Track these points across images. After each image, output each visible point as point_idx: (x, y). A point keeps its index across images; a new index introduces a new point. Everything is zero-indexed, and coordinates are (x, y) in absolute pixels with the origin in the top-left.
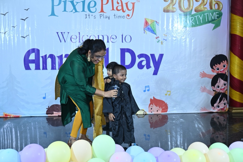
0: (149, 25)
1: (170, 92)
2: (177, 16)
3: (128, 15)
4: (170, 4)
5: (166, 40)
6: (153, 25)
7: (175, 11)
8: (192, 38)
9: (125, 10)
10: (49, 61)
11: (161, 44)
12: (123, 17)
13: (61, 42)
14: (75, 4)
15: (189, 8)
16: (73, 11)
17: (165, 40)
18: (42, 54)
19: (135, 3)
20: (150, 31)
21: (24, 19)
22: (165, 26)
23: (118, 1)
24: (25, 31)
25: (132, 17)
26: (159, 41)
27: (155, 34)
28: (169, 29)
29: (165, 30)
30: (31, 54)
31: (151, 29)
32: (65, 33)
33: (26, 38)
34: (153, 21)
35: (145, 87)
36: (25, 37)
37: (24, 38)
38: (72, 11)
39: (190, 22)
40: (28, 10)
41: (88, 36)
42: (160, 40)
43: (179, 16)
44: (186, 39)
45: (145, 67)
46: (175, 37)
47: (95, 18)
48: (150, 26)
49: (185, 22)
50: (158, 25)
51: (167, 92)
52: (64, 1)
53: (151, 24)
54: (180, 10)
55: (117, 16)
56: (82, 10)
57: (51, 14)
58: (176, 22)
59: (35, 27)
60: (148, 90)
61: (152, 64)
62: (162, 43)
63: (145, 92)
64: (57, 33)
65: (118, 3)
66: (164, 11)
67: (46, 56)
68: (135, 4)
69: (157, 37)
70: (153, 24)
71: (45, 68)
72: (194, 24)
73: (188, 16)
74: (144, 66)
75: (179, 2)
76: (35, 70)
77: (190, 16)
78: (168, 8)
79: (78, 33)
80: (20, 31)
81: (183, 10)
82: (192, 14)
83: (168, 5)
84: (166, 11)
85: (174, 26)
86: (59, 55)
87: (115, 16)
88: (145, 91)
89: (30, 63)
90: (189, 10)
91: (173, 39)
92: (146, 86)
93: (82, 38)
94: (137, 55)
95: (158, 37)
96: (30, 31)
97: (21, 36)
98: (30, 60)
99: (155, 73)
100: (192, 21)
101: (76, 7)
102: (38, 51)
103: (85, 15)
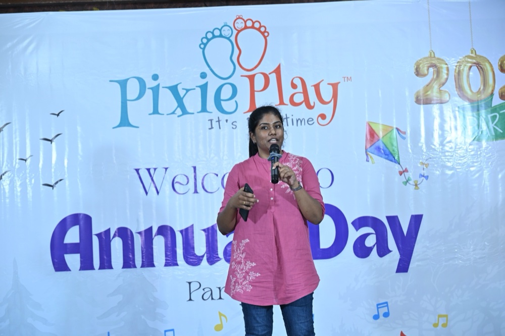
0: (378, 140)
1: (446, 318)
2: (453, 111)
3: (323, 116)
4: (431, 81)
5: (427, 177)
6: (390, 138)
7: (448, 99)
8: (499, 169)
9: (312, 104)
10: (117, 245)
11: (415, 189)
12: (310, 121)
13: (147, 193)
14: (182, 93)
15: (484, 89)
16: (175, 112)
17: (424, 176)
18: (97, 228)
19: (339, 83)
20: (384, 156)
21: (50, 139)
22: (423, 140)
23: (295, 82)
24: (53, 170)
25: (333, 120)
26: (407, 181)
27: (395, 162)
28: (433, 147)
29: (423, 151)
30: (69, 228)
31: (385, 149)
32: (157, 170)
33: (55, 188)
34: (390, 129)
35: (378, 305)
36: (52, 184)
37: (51, 188)
38: (173, 113)
39: (488, 127)
40: (60, 114)
41: (217, 175)
42: (411, 177)
43: (459, 111)
44: (480, 172)
45: (374, 252)
46: (451, 169)
47: (234, 127)
48: (383, 143)
49: (476, 128)
50: (404, 138)
51: (437, 317)
52: (151, 88)
53: (383, 137)
54: (460, 97)
55: (292, 119)
56: (200, 109)
57: (121, 123)
58: (451, 129)
59: (79, 157)
60: (386, 315)
61: (392, 243)
62: (416, 185)
63: (378, 320)
64: (135, 171)
65: (294, 86)
66: (418, 101)
67: (108, 231)
68: (339, 85)
69: (402, 170)
70: (388, 135)
71: (106, 264)
72: (502, 132)
73: (483, 112)
74: (370, 250)
75: (456, 74)
76: (80, 270)
77: (489, 110)
78: (427, 91)
79: (193, 169)
80: (40, 170)
81: (469, 97)
82: (493, 106)
83: (427, 86)
84: (423, 100)
85: (448, 139)
86: (143, 228)
87: (288, 119)
88: (376, 317)
89: (67, 253)
90: (483, 97)
91: (447, 174)
92: (378, 303)
93: (203, 180)
94: (350, 220)
95: (404, 169)
96: (67, 168)
97: (42, 183)
98: (66, 244)
99: (403, 267)
100: (495, 125)
101: (184, 100)
102: (88, 219)
103: (209, 120)
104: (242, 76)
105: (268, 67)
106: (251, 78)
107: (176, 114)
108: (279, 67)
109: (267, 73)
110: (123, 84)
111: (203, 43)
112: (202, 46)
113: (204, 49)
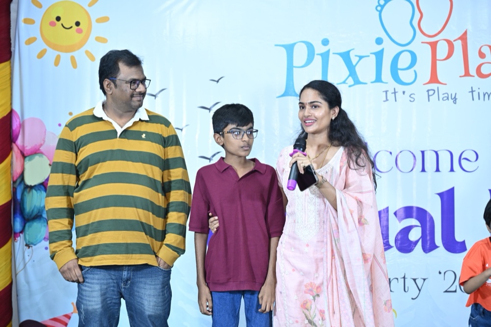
14: (354, 60)
16: (346, 82)
21: (209, 107)
23: (483, 50)
36: (209, 157)
37: (208, 161)
38: (344, 82)
40: (220, 81)
47: (412, 100)
52: (321, 55)
55: (479, 93)
56: (374, 79)
57: (285, 92)
65: (482, 55)
80: (197, 142)
87: (474, 93)
93: (375, 157)
97: (198, 155)
103: (384, 92)
104: (422, 43)
105: (452, 32)
106: (434, 46)
107: (347, 83)
108: (466, 33)
109: (452, 40)
110: (290, 49)
111: (379, 5)
112: (379, 8)
113: (380, 12)
